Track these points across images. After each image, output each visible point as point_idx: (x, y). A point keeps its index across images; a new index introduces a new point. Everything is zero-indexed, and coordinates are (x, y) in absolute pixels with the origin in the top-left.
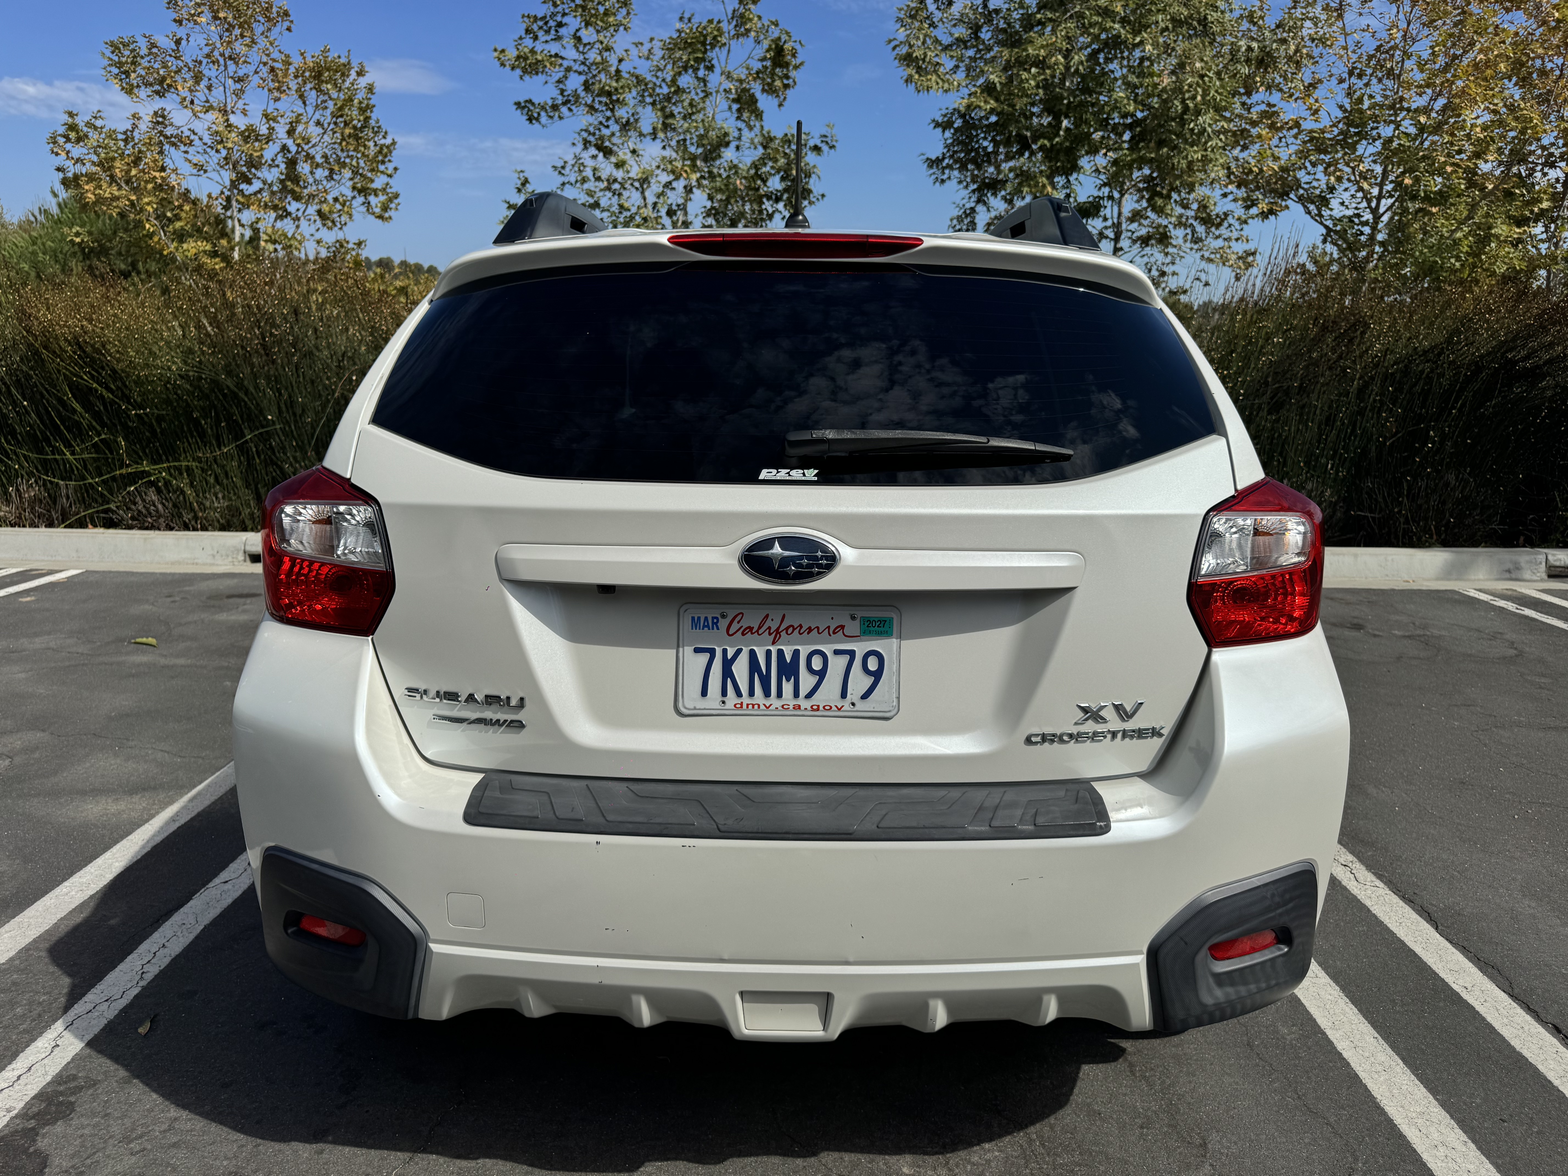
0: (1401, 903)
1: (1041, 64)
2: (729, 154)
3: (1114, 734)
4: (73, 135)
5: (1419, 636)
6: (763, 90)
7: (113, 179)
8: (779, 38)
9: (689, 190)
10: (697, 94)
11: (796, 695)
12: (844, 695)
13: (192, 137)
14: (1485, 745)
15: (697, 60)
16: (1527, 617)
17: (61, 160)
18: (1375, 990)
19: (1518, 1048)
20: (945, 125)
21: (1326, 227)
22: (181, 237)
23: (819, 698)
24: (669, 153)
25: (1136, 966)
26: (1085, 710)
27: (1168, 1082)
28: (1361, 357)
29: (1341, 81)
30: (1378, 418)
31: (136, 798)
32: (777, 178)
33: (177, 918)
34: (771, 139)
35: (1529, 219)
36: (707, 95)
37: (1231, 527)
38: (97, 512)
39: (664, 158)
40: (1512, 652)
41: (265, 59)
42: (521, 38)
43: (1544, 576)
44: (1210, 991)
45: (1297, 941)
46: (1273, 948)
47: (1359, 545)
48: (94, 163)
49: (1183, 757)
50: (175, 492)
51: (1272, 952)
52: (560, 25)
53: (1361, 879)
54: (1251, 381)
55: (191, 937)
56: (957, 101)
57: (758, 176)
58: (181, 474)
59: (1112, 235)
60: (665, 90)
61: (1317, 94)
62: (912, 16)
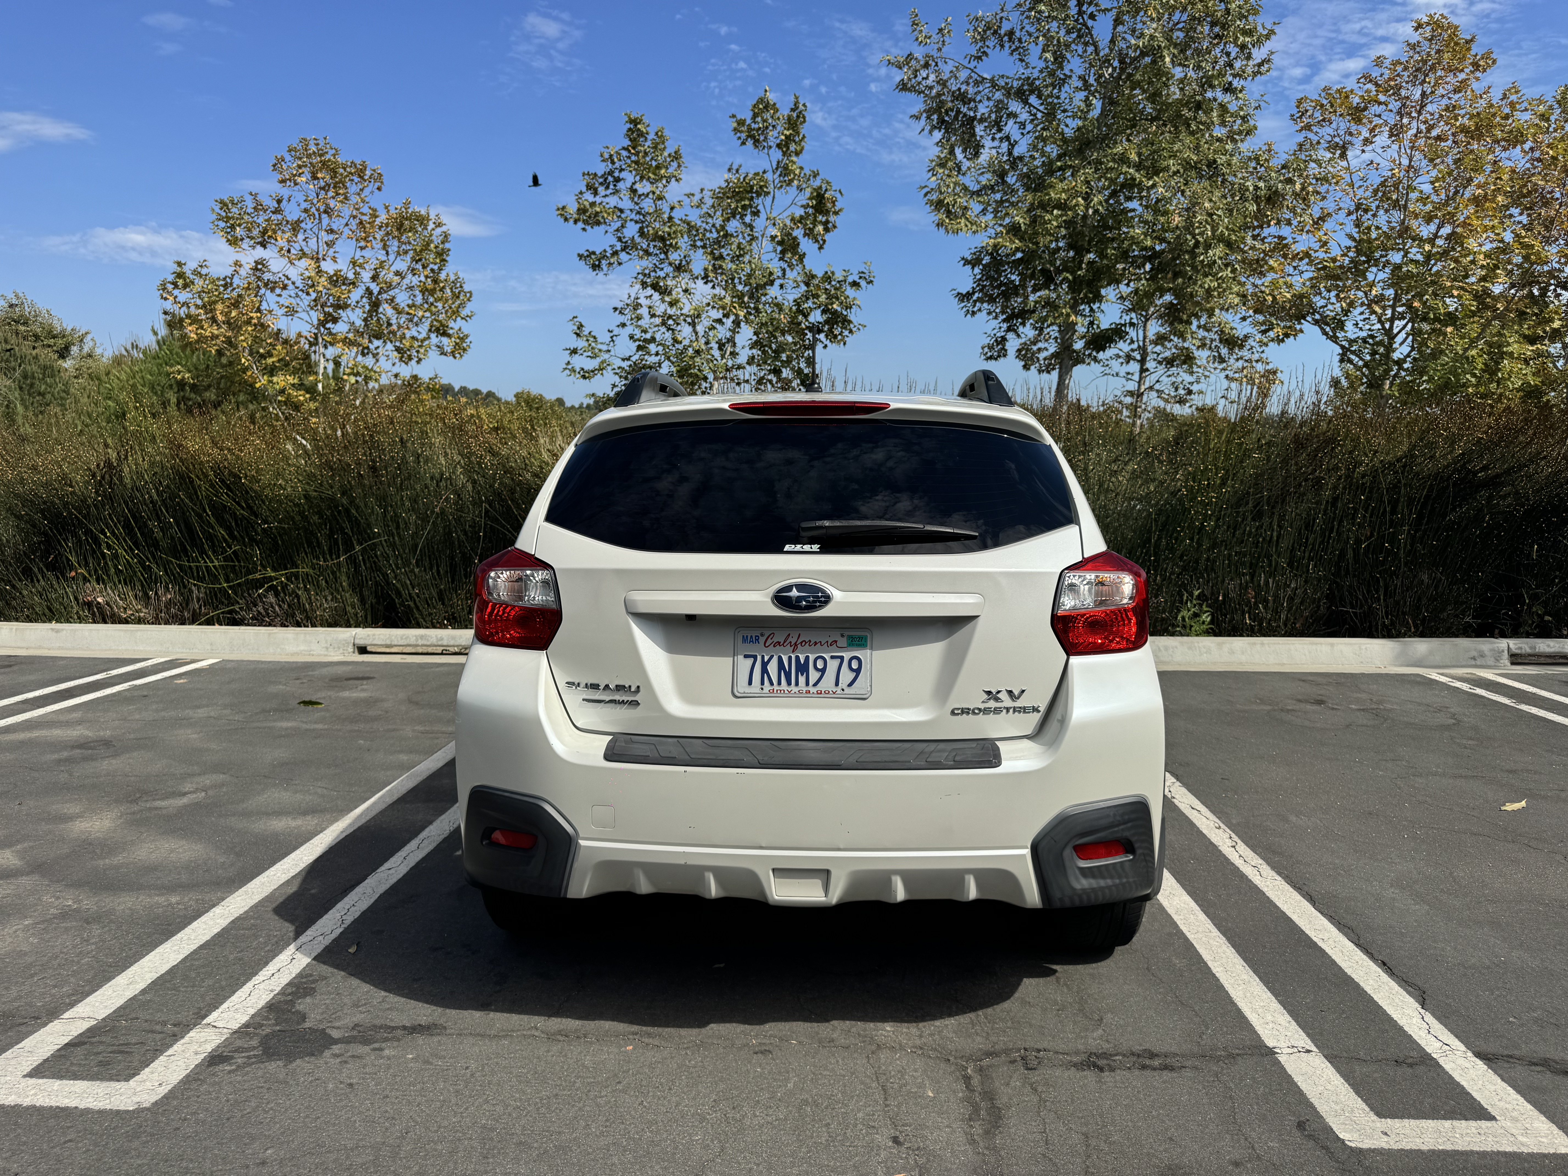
1: (1062, 206)
2: (773, 291)
3: (1008, 709)
4: (180, 282)
5: (1373, 709)
6: (805, 235)
7: (214, 320)
8: (821, 187)
9: (737, 323)
10: (744, 238)
11: (807, 684)
12: (837, 684)
13: (286, 282)
14: (1400, 788)
15: (744, 207)
17: (168, 305)
19: (1349, 973)
20: (973, 262)
21: (1342, 347)
22: (271, 371)
23: (822, 686)
24: (718, 291)
25: (1024, 855)
26: (989, 693)
28: (1333, 469)
29: (1349, 214)
32: (818, 312)
33: (359, 889)
34: (813, 277)
36: (753, 239)
37: (1083, 581)
38: (224, 612)
39: (715, 295)
40: (1451, 722)
41: (355, 213)
42: (581, 193)
43: (1506, 662)
44: (1078, 880)
45: (1139, 852)
48: (197, 307)
49: (1053, 725)
50: (290, 595)
51: (1122, 858)
52: (617, 180)
53: (1264, 875)
55: (372, 900)
56: (983, 240)
57: (800, 311)
58: (297, 578)
59: (1138, 357)
60: (715, 235)
61: (1328, 225)
62: (942, 165)
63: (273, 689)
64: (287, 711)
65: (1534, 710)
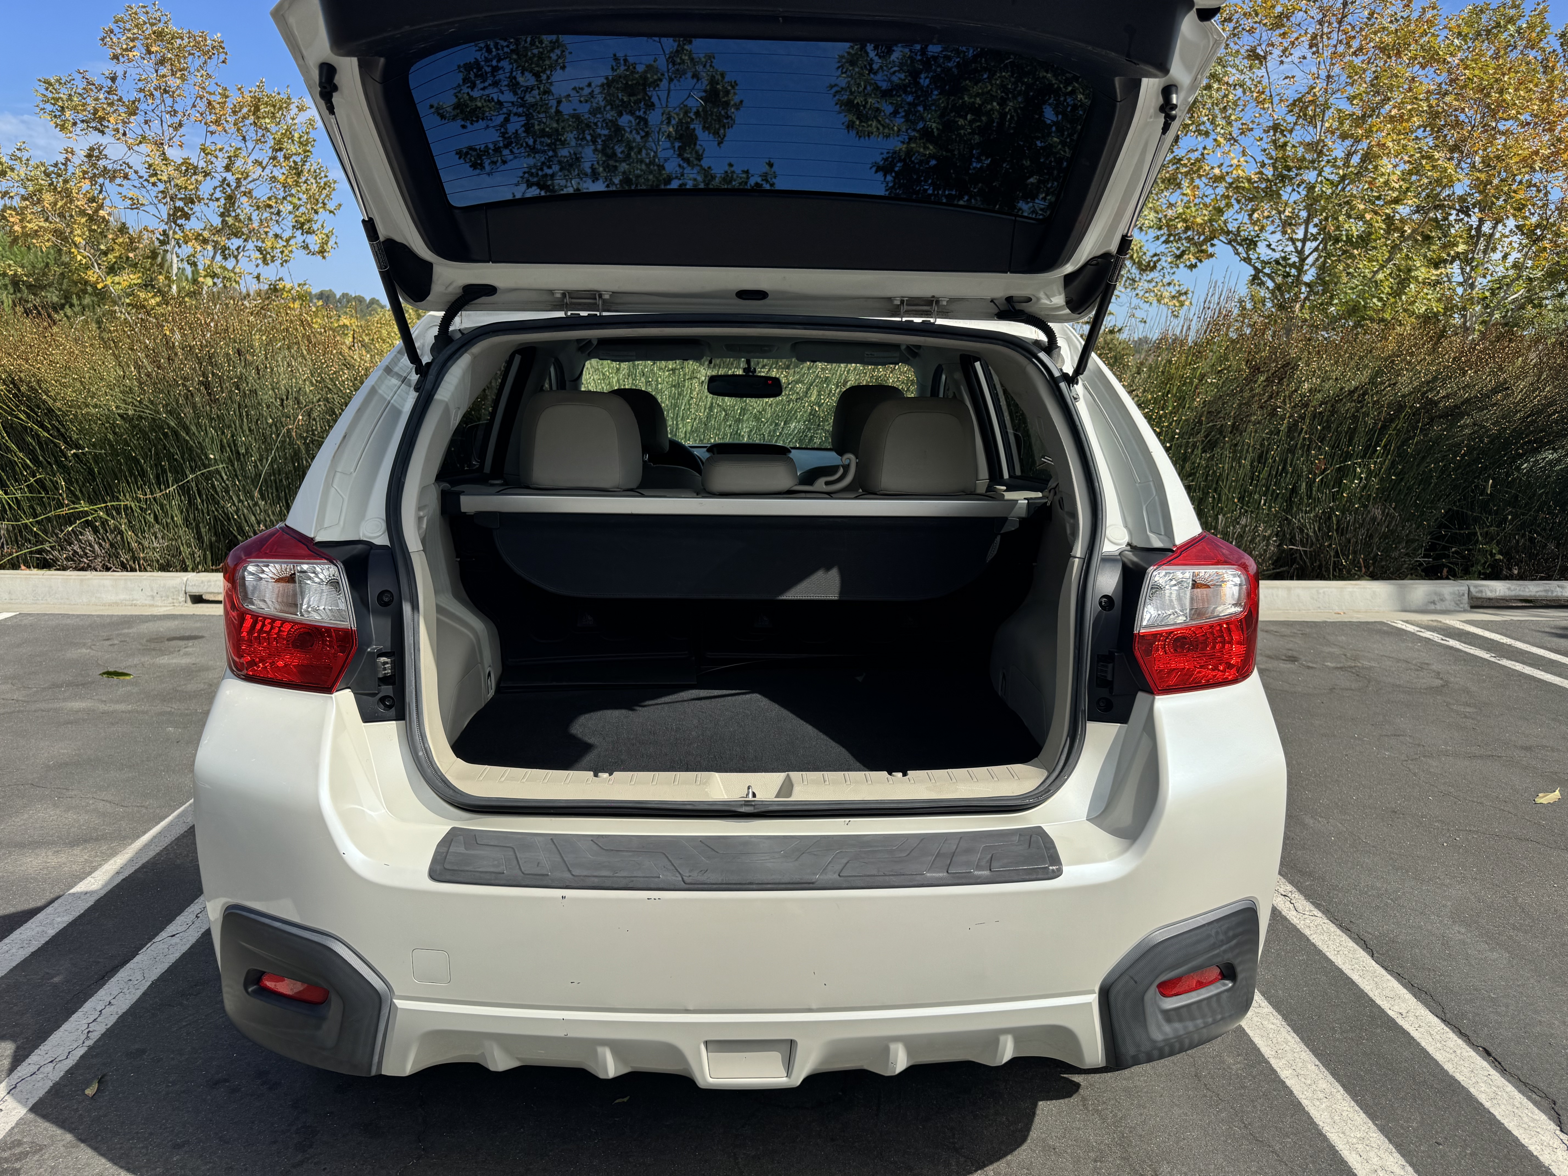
0: (1339, 932)
1: (976, 111)
5: (1351, 667)
6: (703, 128)
10: (638, 133)
13: (127, 170)
14: (1415, 774)
16: (1451, 648)
18: (1315, 1018)
19: (1451, 1072)
20: (885, 169)
21: (1255, 268)
22: (114, 269)
25: (1089, 1003)
27: (1120, 1115)
28: (1290, 397)
30: (1308, 456)
31: (77, 851)
33: (123, 974)
35: (1445, 261)
36: (648, 134)
37: (1171, 580)
38: (31, 552)
40: (1439, 682)
41: (201, 92)
43: (1467, 607)
44: (1159, 1027)
45: (1240, 976)
46: (1218, 984)
47: (1292, 579)
50: (112, 532)
51: (1218, 988)
53: (1300, 908)
54: (1186, 420)
55: (139, 993)
58: (119, 513)
62: (853, 63)
63: (73, 653)
64: (83, 685)
65: (1519, 667)
